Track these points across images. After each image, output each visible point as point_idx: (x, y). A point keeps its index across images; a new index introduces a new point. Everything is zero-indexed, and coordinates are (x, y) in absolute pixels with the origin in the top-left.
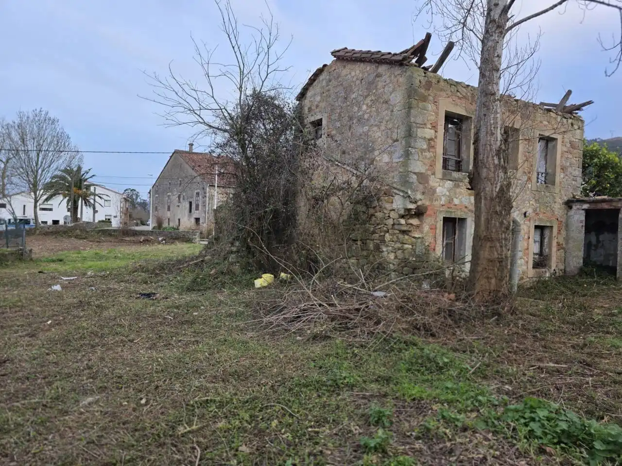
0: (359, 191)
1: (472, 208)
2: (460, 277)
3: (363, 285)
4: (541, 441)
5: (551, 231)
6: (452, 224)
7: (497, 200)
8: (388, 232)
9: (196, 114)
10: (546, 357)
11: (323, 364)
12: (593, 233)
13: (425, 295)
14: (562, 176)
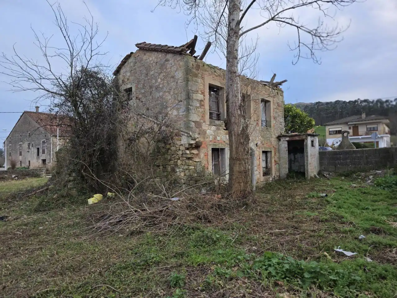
0: (159, 133)
1: (228, 142)
2: (223, 184)
3: (165, 194)
4: (275, 278)
5: (271, 154)
6: (217, 152)
7: (241, 136)
8: (179, 159)
9: (38, 83)
10: (274, 227)
11: (138, 251)
12: (292, 154)
13: (203, 196)
14: (274, 122)
